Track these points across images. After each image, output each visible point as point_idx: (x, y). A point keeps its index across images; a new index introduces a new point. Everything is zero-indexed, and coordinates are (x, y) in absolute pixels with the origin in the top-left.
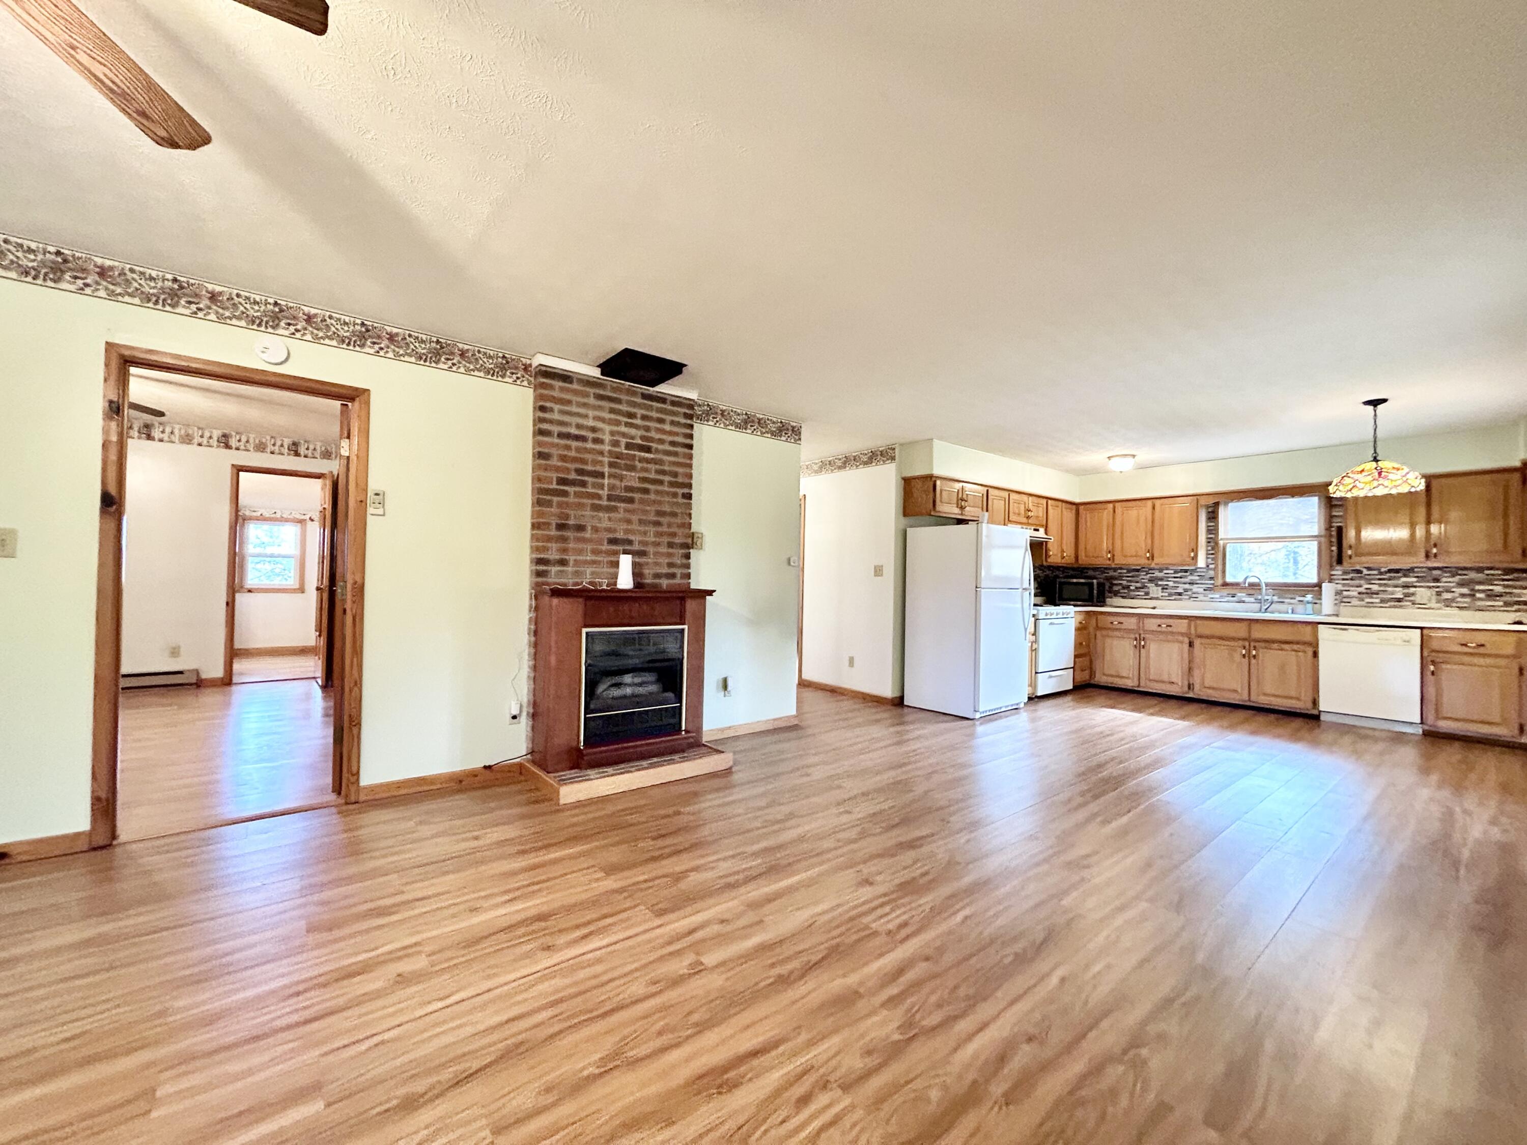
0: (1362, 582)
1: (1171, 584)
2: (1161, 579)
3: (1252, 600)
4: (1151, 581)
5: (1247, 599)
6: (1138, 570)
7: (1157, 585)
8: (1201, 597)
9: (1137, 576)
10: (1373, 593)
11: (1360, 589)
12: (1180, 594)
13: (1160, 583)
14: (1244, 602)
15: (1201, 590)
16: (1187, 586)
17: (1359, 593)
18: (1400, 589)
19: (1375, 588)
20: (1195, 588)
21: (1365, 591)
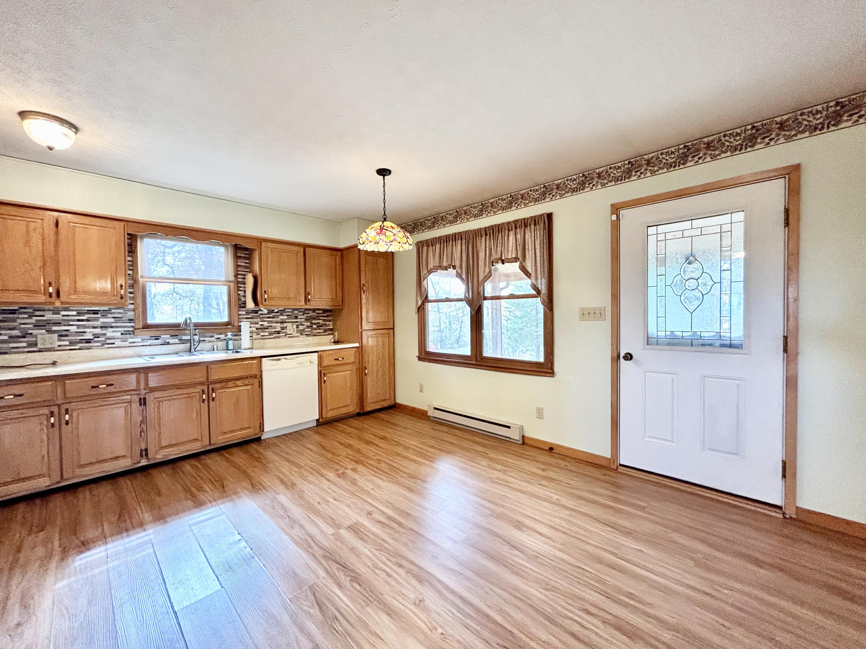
0: (258, 320)
1: (73, 329)
2: (58, 324)
3: (176, 341)
4: (38, 326)
5: (171, 341)
6: (13, 312)
7: (49, 331)
8: (118, 343)
9: (14, 320)
10: (265, 329)
11: (258, 326)
12: (88, 341)
13: (55, 328)
14: (168, 343)
15: (119, 334)
16: (98, 331)
17: (257, 329)
18: (279, 324)
19: (266, 324)
20: (109, 333)
21: (260, 327)
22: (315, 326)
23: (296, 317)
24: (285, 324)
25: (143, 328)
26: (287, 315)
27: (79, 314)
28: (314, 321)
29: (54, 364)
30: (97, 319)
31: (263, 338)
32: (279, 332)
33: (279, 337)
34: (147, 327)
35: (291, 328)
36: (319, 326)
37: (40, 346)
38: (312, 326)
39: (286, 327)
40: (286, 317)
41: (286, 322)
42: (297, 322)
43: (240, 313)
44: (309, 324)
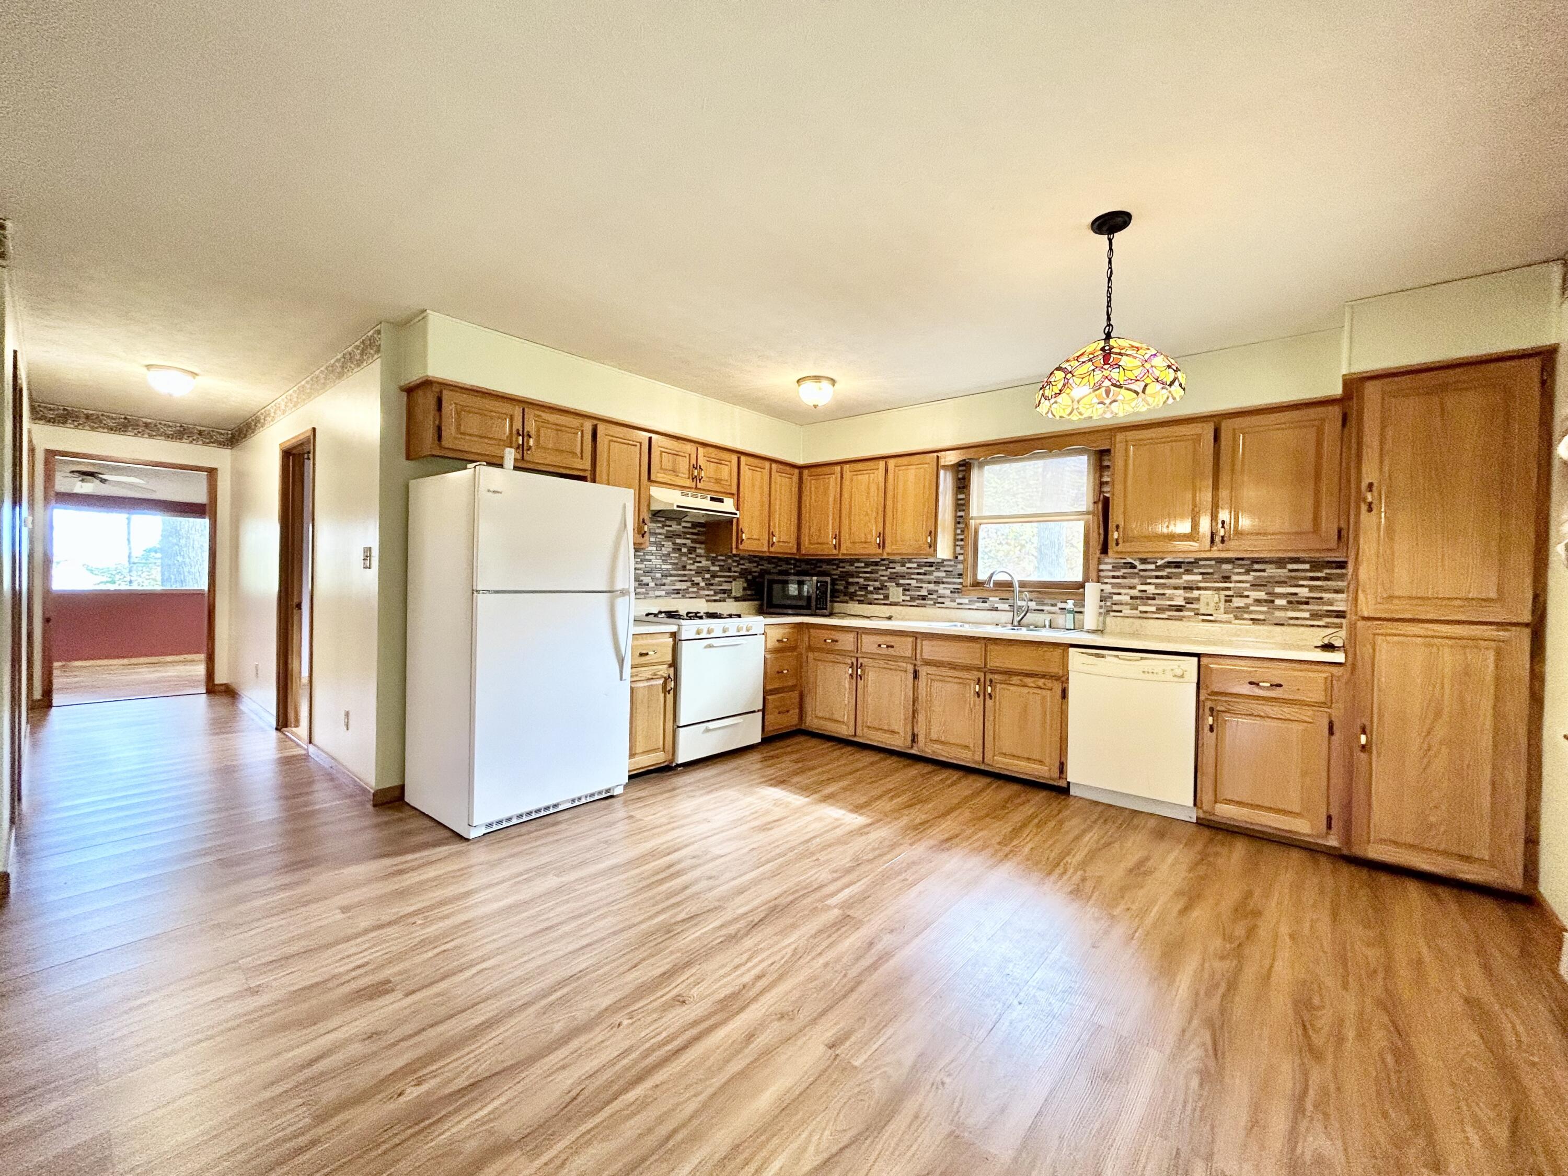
0: (1136, 581)
1: (913, 583)
2: (903, 577)
3: (1006, 607)
4: (891, 579)
5: (1001, 606)
6: (876, 564)
7: (898, 585)
8: (948, 603)
9: (876, 572)
10: (1148, 598)
11: (1134, 592)
12: (924, 598)
13: (902, 581)
14: (996, 609)
15: (948, 592)
16: (932, 586)
17: (1132, 598)
18: (1181, 592)
19: (1151, 589)
20: (943, 590)
21: (1139, 594)
22: (1280, 602)
23: (1226, 579)
24: (1196, 593)
25: (973, 586)
26: (1202, 574)
27: (920, 566)
28: (1278, 590)
29: (890, 618)
30: (931, 573)
31: (1144, 616)
32: (1179, 609)
33: (1180, 619)
34: (977, 584)
35: (1209, 599)
36: (1295, 602)
37: (891, 600)
38: (1273, 602)
39: (1198, 599)
40: (1199, 578)
41: (1198, 589)
42: (1228, 589)
43: (1102, 567)
44: (1262, 595)
